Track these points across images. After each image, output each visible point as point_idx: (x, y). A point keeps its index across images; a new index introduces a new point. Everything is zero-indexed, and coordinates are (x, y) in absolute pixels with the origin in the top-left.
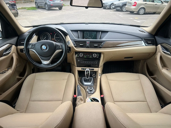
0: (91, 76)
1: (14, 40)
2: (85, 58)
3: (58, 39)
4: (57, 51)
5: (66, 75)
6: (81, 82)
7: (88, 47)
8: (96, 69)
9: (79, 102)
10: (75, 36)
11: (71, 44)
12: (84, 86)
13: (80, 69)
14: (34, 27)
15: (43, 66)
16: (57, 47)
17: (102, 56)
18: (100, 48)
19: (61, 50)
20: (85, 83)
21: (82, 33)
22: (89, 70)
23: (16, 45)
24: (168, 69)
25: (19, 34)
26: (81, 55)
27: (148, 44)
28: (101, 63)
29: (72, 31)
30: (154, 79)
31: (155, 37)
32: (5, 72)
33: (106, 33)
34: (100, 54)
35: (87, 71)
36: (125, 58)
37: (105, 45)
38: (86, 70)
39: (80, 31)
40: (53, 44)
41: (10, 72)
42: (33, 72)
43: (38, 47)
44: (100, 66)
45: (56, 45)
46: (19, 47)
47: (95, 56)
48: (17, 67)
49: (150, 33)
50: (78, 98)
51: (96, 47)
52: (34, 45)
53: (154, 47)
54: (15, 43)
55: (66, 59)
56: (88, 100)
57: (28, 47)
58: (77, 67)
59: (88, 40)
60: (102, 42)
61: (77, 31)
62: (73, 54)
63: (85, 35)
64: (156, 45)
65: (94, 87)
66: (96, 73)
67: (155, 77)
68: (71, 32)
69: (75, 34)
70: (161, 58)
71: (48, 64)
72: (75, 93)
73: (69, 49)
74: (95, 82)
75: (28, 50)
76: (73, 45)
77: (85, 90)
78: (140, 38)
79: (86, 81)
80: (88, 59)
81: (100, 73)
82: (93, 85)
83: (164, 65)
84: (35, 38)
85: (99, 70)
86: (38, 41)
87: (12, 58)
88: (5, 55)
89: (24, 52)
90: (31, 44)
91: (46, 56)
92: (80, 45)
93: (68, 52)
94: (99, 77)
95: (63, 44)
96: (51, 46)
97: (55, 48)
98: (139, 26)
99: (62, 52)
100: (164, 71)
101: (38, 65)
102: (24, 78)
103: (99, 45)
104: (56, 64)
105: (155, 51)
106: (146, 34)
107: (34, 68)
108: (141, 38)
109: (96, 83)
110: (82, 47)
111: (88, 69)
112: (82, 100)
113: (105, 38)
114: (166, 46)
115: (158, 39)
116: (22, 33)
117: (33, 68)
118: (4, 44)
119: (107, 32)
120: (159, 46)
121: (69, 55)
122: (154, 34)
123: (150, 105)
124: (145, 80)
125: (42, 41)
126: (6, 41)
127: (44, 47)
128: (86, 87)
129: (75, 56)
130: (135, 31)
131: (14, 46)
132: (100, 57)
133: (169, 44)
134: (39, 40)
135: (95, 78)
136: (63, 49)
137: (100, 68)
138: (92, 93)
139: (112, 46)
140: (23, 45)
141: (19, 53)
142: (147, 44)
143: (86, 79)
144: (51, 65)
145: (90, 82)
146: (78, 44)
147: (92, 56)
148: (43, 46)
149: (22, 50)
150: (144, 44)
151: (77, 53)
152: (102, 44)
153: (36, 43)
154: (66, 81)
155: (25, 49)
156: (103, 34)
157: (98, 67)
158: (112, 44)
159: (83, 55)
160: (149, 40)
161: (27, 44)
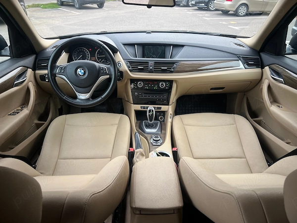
0: (156, 119)
1: (29, 61)
2: (146, 89)
3: (102, 58)
4: (102, 78)
5: (116, 118)
6: (141, 128)
7: (151, 72)
8: (164, 108)
9: (138, 157)
10: (129, 53)
11: (124, 66)
12: (146, 135)
13: (138, 107)
14: (61, 38)
15: (79, 103)
16: (102, 72)
17: (174, 86)
18: (172, 72)
19: (108, 76)
20: (148, 130)
21: (141, 49)
22: (153, 109)
23: (34, 69)
24: (281, 106)
25: (37, 49)
26: (140, 85)
27: (249, 65)
28: (173, 98)
29: (124, 45)
30: (259, 123)
31: (261, 54)
32: (18, 113)
33: (180, 48)
34: (171, 82)
35: (150, 111)
36: (211, 89)
37: (180, 68)
38: (148, 109)
39: (138, 44)
40: (95, 66)
41: (26, 112)
42: (61, 114)
43: (70, 71)
44: (170, 103)
45: (100, 67)
46: (37, 72)
47: (163, 85)
48: (36, 105)
49: (253, 49)
50: (137, 152)
51: (164, 71)
52: (63, 69)
53: (258, 70)
54: (31, 66)
55: (115, 91)
56: (153, 154)
57: (55, 72)
58: (134, 104)
59: (151, 61)
60: (174, 63)
61: (132, 45)
62: (127, 83)
63: (145, 51)
64: (262, 68)
65: (162, 136)
66: (164, 113)
67: (261, 120)
68: (122, 46)
69: (130, 49)
70: (269, 87)
71: (88, 100)
72: (131, 146)
73: (121, 75)
74: (163, 128)
75: (53, 76)
76: (127, 69)
77: (147, 140)
78: (236, 56)
79: (148, 126)
80: (151, 91)
81: (171, 114)
82: (160, 133)
83: (274, 100)
84: (64, 56)
85: (170, 109)
86: (69, 61)
87: (28, 90)
88: (17, 85)
89: (47, 80)
90: (58, 67)
91: (84, 86)
92: (139, 67)
93: (119, 80)
94: (170, 120)
95: (111, 65)
96: (91, 68)
97: (99, 72)
98: (234, 37)
99: (109, 80)
100: (274, 109)
101: (70, 100)
102: (46, 123)
103: (170, 67)
104: (100, 98)
105: (260, 78)
106: (246, 49)
107: (62, 107)
108: (238, 57)
109: (165, 130)
110: (141, 70)
111: (151, 107)
112: (142, 155)
113: (179, 56)
114: (277, 69)
115: (266, 57)
116: (43, 49)
117: (60, 107)
118: (15, 68)
119: (183, 46)
120: (267, 68)
121: (120, 85)
122: (258, 49)
123: (250, 163)
124: (243, 124)
125: (75, 61)
126: (16, 63)
127: (80, 72)
128: (148, 137)
129: (131, 87)
130: (229, 44)
131: (30, 71)
132: (171, 87)
133: (282, 65)
134: (70, 60)
135: (162, 123)
136: (111, 75)
137: (170, 106)
138: (158, 144)
139: (191, 69)
140: (45, 68)
141: (39, 82)
142: (246, 66)
143: (149, 124)
144: (92, 101)
145: (155, 128)
146: (134, 66)
147: (159, 86)
148: (79, 70)
149: (43, 77)
150: (242, 66)
151: (133, 81)
152: (175, 66)
153: (67, 65)
154: (116, 127)
155: (49, 74)
156: (176, 50)
157: (168, 105)
158: (191, 66)
159: (144, 84)
160: (251, 59)
161: (53, 66)
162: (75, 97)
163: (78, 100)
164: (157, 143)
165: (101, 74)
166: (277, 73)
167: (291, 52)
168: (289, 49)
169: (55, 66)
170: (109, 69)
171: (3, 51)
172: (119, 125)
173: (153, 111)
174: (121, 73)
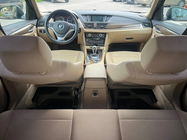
0: (97, 53)
1: (35, 22)
4: (71, 31)
6: (89, 57)
7: (95, 28)
8: (101, 48)
10: (84, 19)
11: (81, 25)
12: (92, 59)
13: (88, 47)
14: (49, 12)
16: (71, 27)
17: (107, 36)
18: (106, 28)
19: (74, 30)
20: (93, 57)
21: (90, 17)
23: (37, 27)
25: (38, 17)
26: (90, 35)
27: (146, 26)
28: (107, 43)
29: (82, 15)
31: (152, 20)
33: (110, 17)
34: (105, 34)
36: (126, 39)
37: (110, 26)
38: (93, 47)
39: (89, 15)
43: (55, 26)
45: (70, 25)
47: (101, 36)
49: (148, 18)
51: (102, 28)
52: (52, 24)
53: (150, 29)
54: (36, 25)
55: (76, 39)
57: (48, 25)
58: (86, 45)
59: (95, 23)
61: (86, 15)
62: (83, 34)
63: (93, 19)
64: (152, 27)
65: (100, 60)
66: (101, 50)
68: (81, 15)
69: (85, 17)
71: (63, 40)
72: (84, 63)
74: (100, 57)
76: (83, 27)
77: (93, 61)
81: (105, 51)
84: (51, 20)
85: (105, 48)
89: (43, 32)
90: (50, 23)
91: (62, 34)
93: (79, 33)
94: (104, 53)
95: (75, 24)
96: (66, 25)
97: (69, 28)
99: (74, 31)
101: (54, 40)
103: (104, 26)
104: (69, 40)
105: (151, 33)
106: (145, 18)
108: (138, 21)
110: (90, 27)
111: (95, 46)
113: (110, 21)
114: (158, 27)
115: (154, 22)
116: (41, 17)
119: (112, 16)
120: (154, 27)
121: (79, 36)
122: (150, 18)
130: (136, 16)
131: (35, 27)
132: (105, 36)
134: (54, 21)
135: (100, 55)
136: (75, 29)
139: (115, 27)
140: (43, 26)
141: (39, 33)
142: (144, 27)
143: (94, 55)
145: (97, 56)
146: (87, 25)
147: (99, 36)
148: (60, 25)
149: (41, 31)
150: (142, 26)
151: (86, 34)
152: (107, 25)
156: (108, 18)
157: (104, 46)
159: (92, 35)
160: (147, 23)
161: (47, 23)
162: (57, 39)
164: (97, 62)
166: (158, 29)
167: (166, 19)
168: (165, 17)
170: (74, 26)
171: (22, 16)
172: (79, 55)
173: (95, 48)
174: (80, 29)
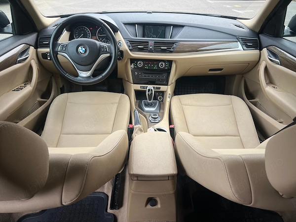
0: (155, 98)
1: (31, 38)
2: (146, 69)
3: (103, 38)
4: (103, 56)
5: (117, 96)
6: (140, 107)
7: (151, 51)
8: (163, 88)
9: (136, 133)
10: (130, 32)
11: (124, 46)
12: (145, 113)
13: (138, 87)
14: (62, 17)
15: (81, 80)
16: (103, 50)
17: (174, 66)
18: (171, 52)
19: (108, 55)
20: (147, 109)
21: (141, 28)
22: (153, 89)
23: (36, 47)
24: (276, 87)
25: (39, 28)
26: (140, 64)
27: (248, 47)
28: (173, 78)
29: (125, 24)
30: (255, 104)
31: (260, 35)
32: (21, 89)
33: (180, 28)
34: (170, 62)
35: (149, 90)
36: (210, 70)
37: (179, 48)
38: (148, 88)
39: (139, 24)
40: (95, 44)
41: (29, 88)
42: (62, 92)
43: (72, 49)
44: (169, 83)
45: (100, 46)
46: (39, 50)
47: (162, 65)
48: (39, 83)
49: (252, 30)
50: (136, 128)
51: (164, 51)
52: (65, 47)
53: (257, 52)
54: (33, 44)
55: (115, 70)
56: (151, 130)
57: (56, 50)
58: (134, 84)
59: (151, 41)
60: (174, 43)
61: (133, 24)
62: (127, 63)
63: (146, 31)
64: (261, 49)
65: (160, 114)
66: (163, 93)
67: (257, 102)
68: (123, 25)
69: (131, 29)
70: (266, 69)
71: (89, 77)
72: (131, 122)
73: (121, 54)
74: (161, 106)
75: (55, 53)
76: (127, 48)
77: (146, 118)
78: (235, 37)
79: (147, 105)
80: (151, 71)
81: (169, 94)
82: (158, 111)
83: (270, 81)
84: (65, 35)
85: (169, 89)
86: (70, 40)
87: (31, 68)
88: (20, 62)
89: (49, 59)
90: (60, 44)
91: (86, 63)
92: (139, 47)
93: (119, 59)
94: (168, 100)
95: (112, 44)
96: (92, 47)
97: (99, 51)
98: (235, 18)
99: (110, 58)
100: (269, 89)
101: (72, 78)
102: (49, 101)
103: (169, 47)
104: (101, 77)
105: (258, 60)
106: (245, 30)
107: (63, 86)
109: (164, 109)
110: (141, 50)
111: (150, 87)
112: (141, 130)
113: (179, 36)
114: (274, 50)
115: (265, 39)
116: (44, 27)
117: (62, 86)
118: (18, 45)
119: (182, 26)
120: (265, 50)
121: (120, 64)
122: (257, 30)
123: (244, 140)
124: (239, 105)
125: (76, 39)
126: (20, 40)
128: (147, 115)
129: (131, 67)
130: (229, 24)
131: (32, 48)
132: (170, 68)
133: (279, 46)
134: (71, 38)
135: (161, 102)
136: (111, 54)
137: (169, 87)
138: (156, 122)
139: (190, 49)
140: (47, 46)
141: (41, 59)
142: (245, 48)
143: (148, 103)
144: (92, 79)
145: (154, 107)
146: (135, 45)
147: (158, 66)
148: (80, 48)
149: (45, 55)
150: (240, 47)
151: (133, 61)
152: (175, 46)
153: (69, 43)
154: (116, 106)
155: (51, 52)
156: (176, 30)
157: (167, 85)
158: (190, 46)
159: (144, 64)
160: (249, 41)
161: (55, 44)
162: (77, 75)
163: (79, 77)
164: (155, 120)
165: (101, 53)
166: (274, 55)
167: (289, 34)
168: (287, 30)
169: (57, 44)
170: (109, 47)
171: (5, 28)
172: (120, 103)
173: (152, 90)
174: (122, 52)
